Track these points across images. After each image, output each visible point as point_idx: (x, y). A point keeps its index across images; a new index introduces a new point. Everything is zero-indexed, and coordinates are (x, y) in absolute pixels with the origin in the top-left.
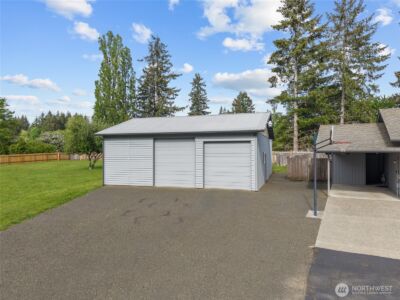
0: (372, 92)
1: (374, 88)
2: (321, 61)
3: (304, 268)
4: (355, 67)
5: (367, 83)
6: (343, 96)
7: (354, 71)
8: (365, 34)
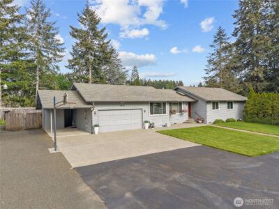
0: (56, 70)
1: (57, 67)
2: (20, 40)
3: (80, 180)
4: (45, 51)
5: (53, 64)
6: (38, 69)
7: (45, 54)
8: (52, 32)
